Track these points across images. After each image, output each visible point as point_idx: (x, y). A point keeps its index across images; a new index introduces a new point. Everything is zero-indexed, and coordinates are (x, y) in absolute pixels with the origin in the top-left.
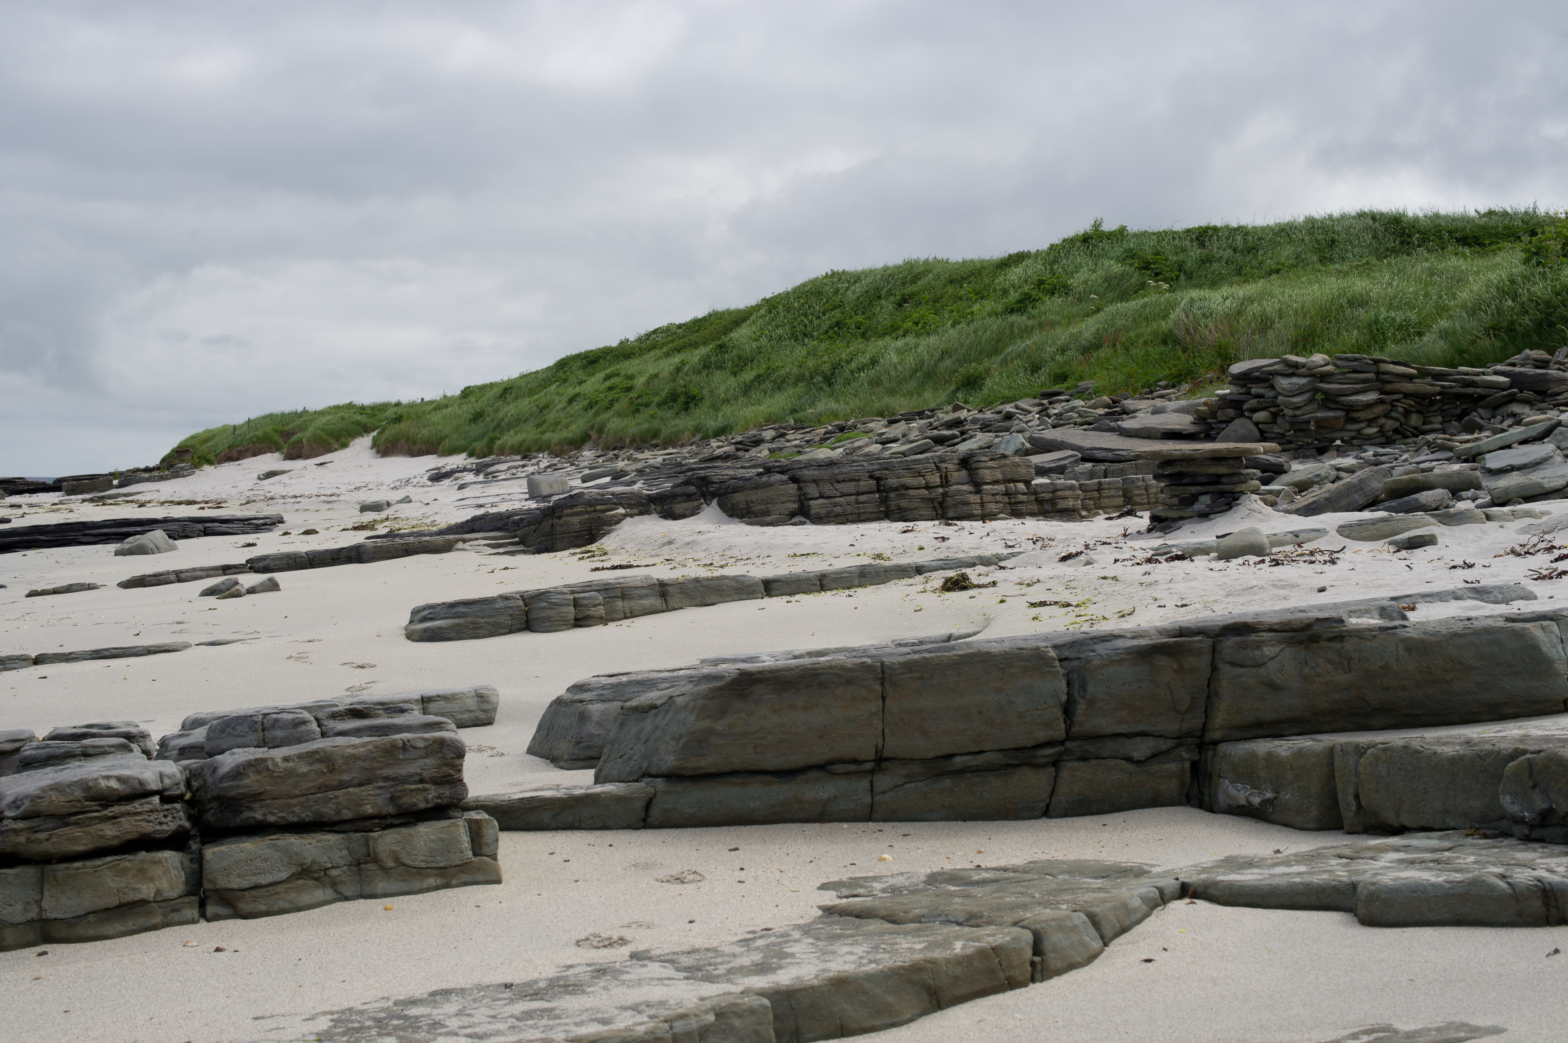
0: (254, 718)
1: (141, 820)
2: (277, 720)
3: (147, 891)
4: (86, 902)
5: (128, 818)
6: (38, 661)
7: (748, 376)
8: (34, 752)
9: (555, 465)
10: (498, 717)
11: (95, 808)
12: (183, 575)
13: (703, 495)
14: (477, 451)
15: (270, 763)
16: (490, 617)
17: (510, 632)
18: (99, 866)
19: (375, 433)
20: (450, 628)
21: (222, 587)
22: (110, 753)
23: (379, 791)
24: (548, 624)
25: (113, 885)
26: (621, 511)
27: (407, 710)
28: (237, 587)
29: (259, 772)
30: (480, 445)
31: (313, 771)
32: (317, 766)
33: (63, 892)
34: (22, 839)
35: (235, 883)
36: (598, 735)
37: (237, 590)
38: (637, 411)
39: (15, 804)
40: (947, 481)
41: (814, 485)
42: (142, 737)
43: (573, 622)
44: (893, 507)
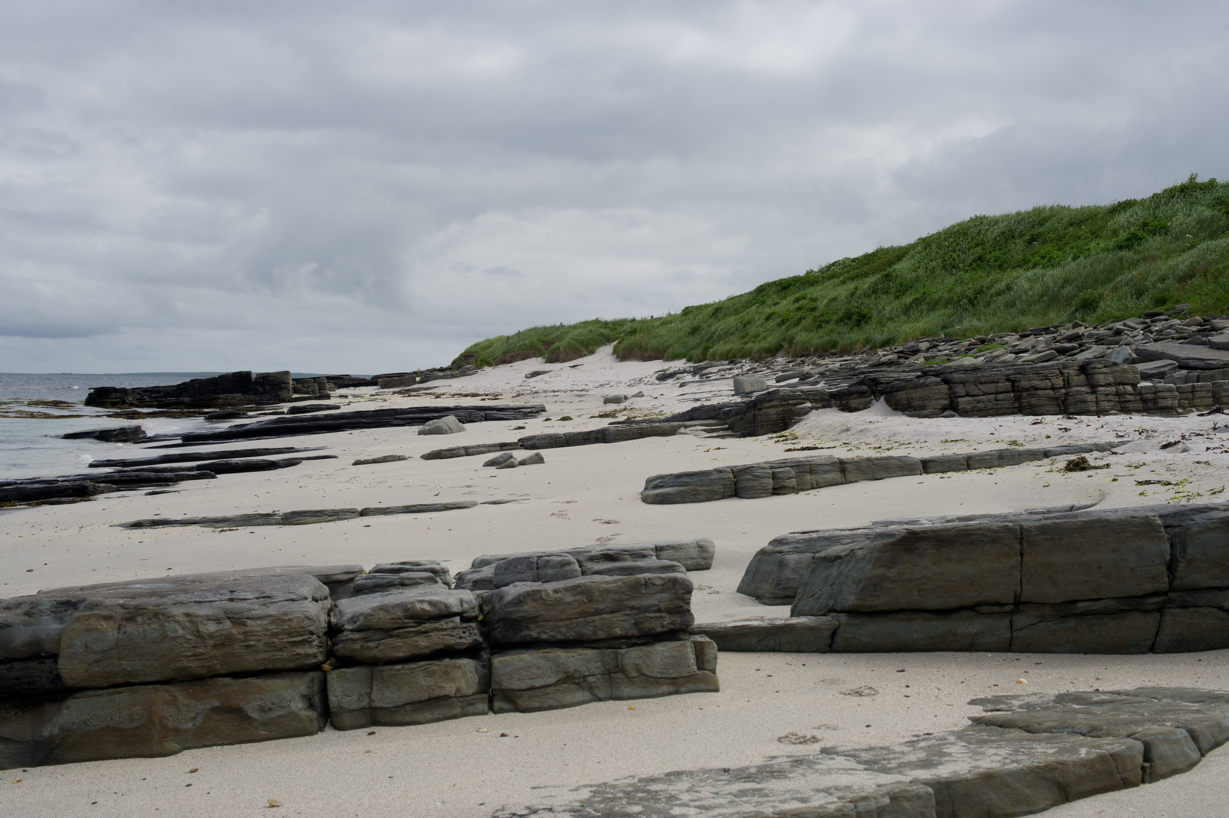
0: (531, 559)
1: (446, 635)
2: (548, 561)
3: (449, 689)
4: (403, 695)
5: (437, 633)
6: (363, 513)
7: (908, 299)
8: (364, 582)
9: (755, 368)
10: (714, 563)
11: (412, 624)
12: (470, 450)
13: (873, 393)
14: (694, 357)
15: (543, 594)
16: (707, 486)
17: (723, 498)
18: (415, 669)
19: (615, 343)
20: (676, 494)
21: (500, 460)
22: (421, 584)
23: (626, 618)
24: (752, 492)
25: (424, 683)
26: (808, 404)
27: (647, 556)
28: (512, 460)
29: (535, 601)
30: (696, 353)
31: (576, 600)
32: (580, 597)
33: (387, 688)
34: (358, 646)
35: (516, 684)
36: (793, 579)
37: (512, 462)
38: (820, 326)
39: (353, 620)
40: (1069, 383)
41: (961, 386)
42: (443, 572)
43: (771, 491)
44: (1025, 404)
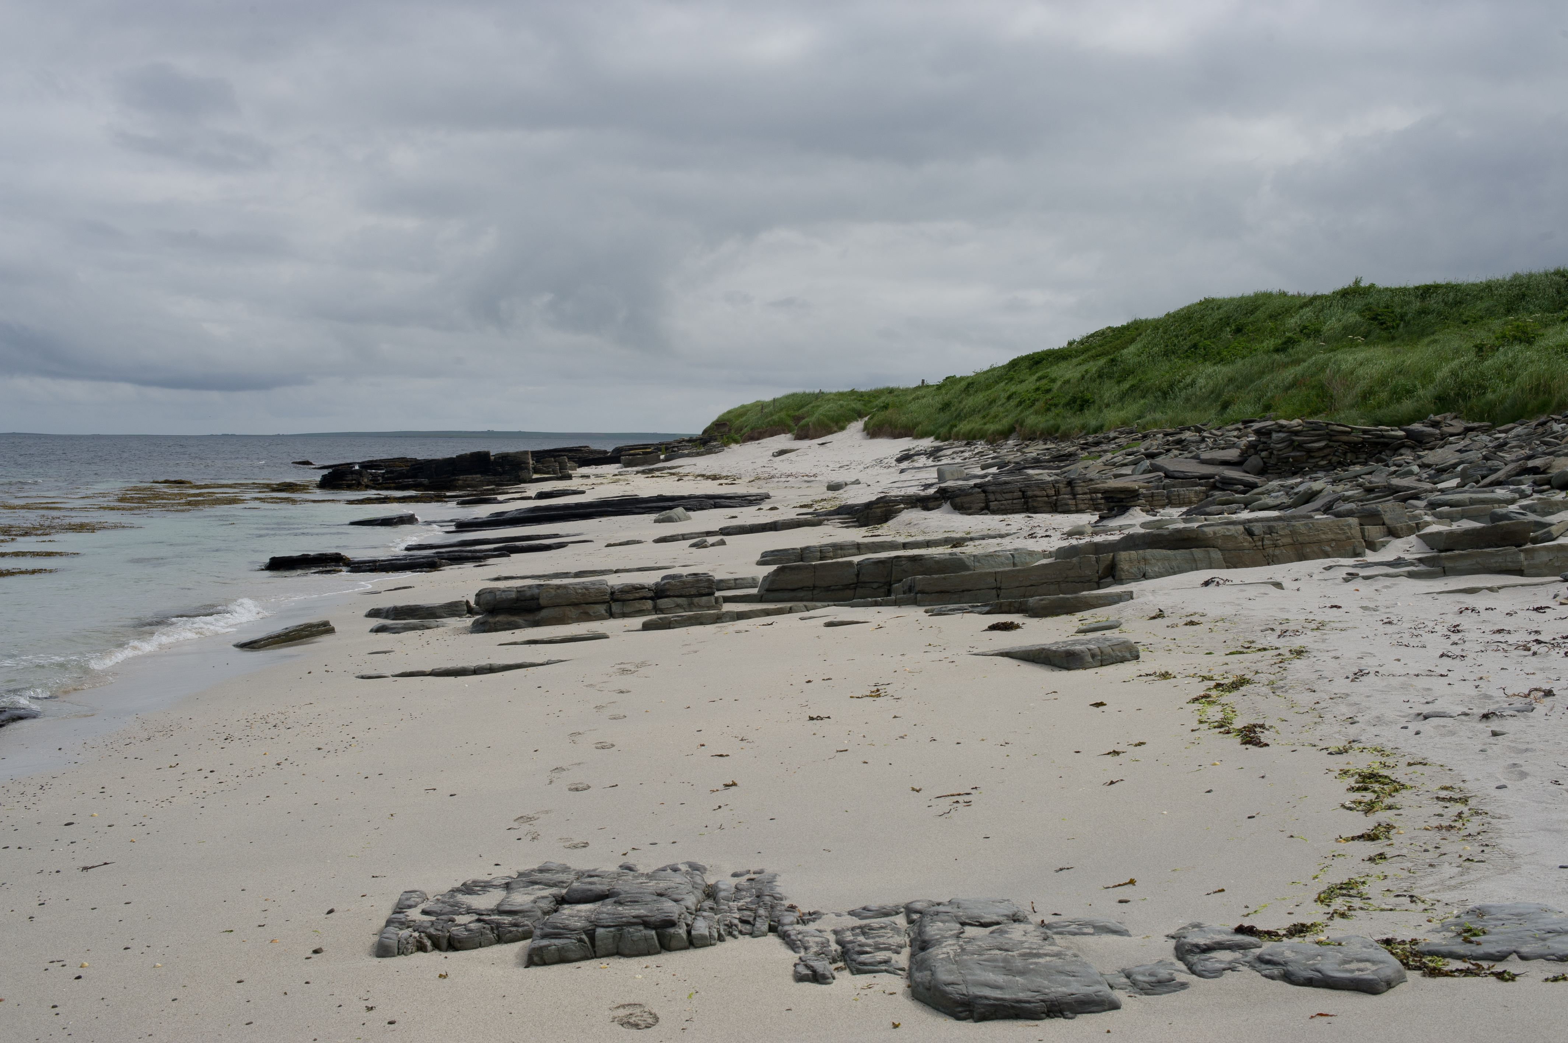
6: (617, 571)
11: (634, 590)
13: (944, 498)
14: (942, 435)
16: (787, 556)
18: (635, 602)
19: (866, 419)
20: (771, 560)
21: (699, 543)
25: (638, 606)
26: (902, 506)
28: (706, 543)
29: (669, 584)
30: (943, 431)
31: (680, 584)
33: (627, 607)
34: (619, 596)
